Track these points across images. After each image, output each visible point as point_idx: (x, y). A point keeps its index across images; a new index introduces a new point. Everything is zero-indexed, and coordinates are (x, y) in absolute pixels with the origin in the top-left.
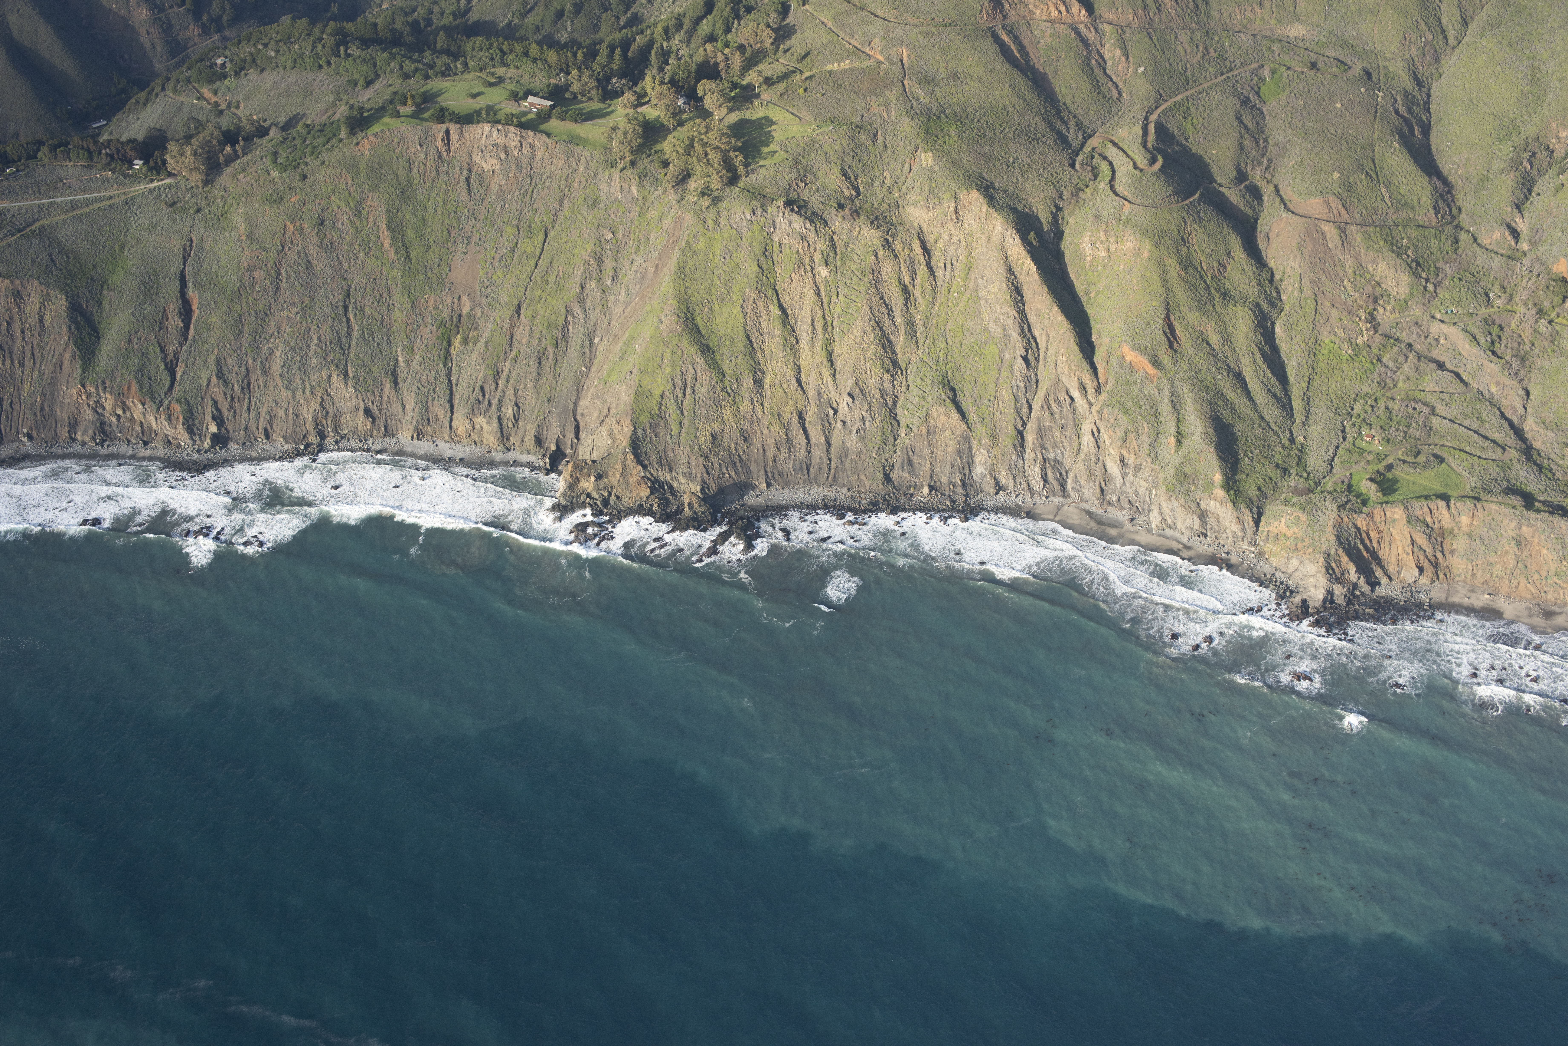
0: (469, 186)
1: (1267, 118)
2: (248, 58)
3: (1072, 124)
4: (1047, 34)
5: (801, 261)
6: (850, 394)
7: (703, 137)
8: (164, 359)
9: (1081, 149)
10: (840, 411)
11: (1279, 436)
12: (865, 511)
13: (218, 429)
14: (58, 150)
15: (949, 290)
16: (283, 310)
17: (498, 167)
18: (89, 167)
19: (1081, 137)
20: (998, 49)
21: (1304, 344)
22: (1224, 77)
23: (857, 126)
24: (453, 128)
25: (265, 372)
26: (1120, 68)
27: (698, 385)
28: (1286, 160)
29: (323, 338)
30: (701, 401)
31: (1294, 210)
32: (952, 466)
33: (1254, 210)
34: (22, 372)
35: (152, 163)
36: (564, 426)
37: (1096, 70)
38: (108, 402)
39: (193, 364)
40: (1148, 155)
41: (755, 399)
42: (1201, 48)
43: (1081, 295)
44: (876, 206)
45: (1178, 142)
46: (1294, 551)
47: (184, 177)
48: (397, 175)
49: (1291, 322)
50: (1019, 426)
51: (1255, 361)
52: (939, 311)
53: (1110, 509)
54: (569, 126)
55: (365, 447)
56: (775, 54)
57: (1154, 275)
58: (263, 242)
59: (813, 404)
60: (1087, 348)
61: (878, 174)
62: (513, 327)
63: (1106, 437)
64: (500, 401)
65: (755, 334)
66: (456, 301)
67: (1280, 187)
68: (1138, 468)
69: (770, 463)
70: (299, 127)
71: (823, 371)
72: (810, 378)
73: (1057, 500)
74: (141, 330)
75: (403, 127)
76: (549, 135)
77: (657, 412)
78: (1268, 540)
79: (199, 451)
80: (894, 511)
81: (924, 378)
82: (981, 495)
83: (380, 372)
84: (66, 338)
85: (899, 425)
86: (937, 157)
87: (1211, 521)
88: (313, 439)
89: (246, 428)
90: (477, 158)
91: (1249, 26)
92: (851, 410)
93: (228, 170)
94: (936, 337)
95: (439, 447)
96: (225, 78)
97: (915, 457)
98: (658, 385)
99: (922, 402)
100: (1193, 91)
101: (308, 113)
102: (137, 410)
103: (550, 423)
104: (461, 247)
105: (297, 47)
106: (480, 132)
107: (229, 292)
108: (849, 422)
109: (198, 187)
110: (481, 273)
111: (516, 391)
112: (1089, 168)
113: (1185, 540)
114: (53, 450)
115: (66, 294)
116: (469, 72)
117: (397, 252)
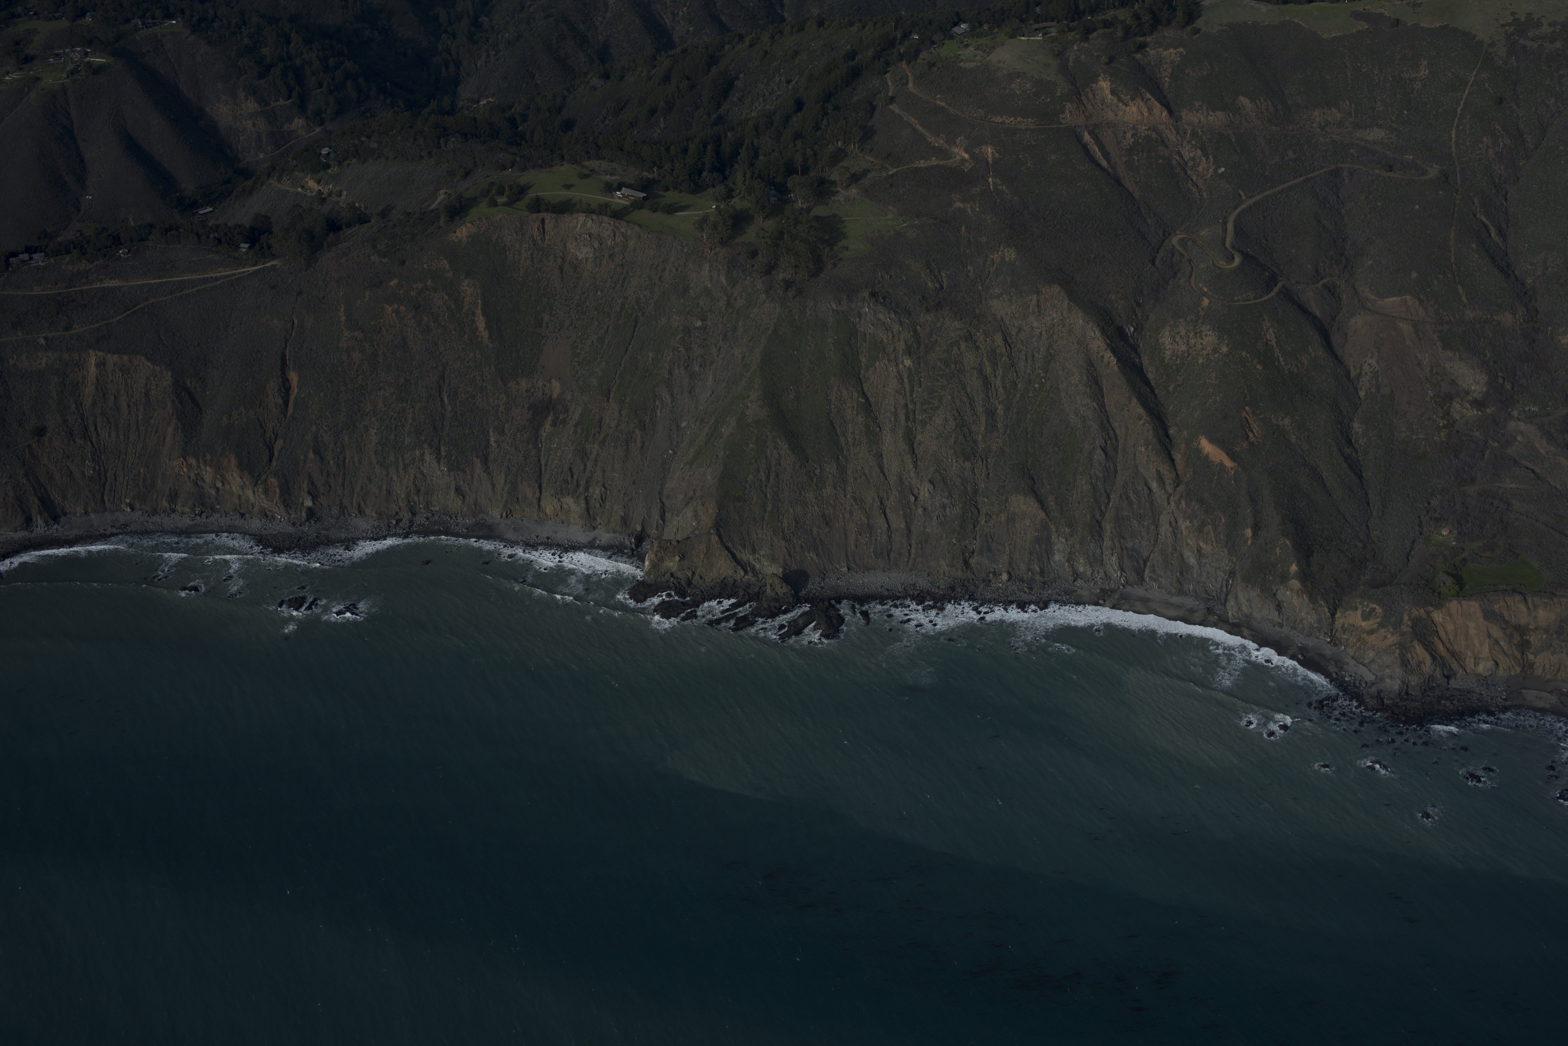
0: (562, 273)
1: (1346, 219)
2: (352, 149)
3: (1152, 222)
4: (1129, 135)
5: (885, 351)
6: (931, 482)
7: (792, 229)
8: (263, 435)
9: (1161, 246)
10: (921, 497)
11: (1355, 529)
12: (944, 598)
13: (314, 503)
14: (169, 234)
15: (1030, 382)
16: (379, 390)
17: (591, 255)
18: (198, 249)
19: (1161, 235)
20: (1081, 149)
21: (1381, 440)
22: (1304, 178)
23: (942, 221)
24: (549, 217)
25: (360, 450)
26: (1200, 168)
27: (782, 470)
28: (1364, 259)
29: (417, 418)
30: (784, 485)
31: (1371, 308)
32: (1031, 553)
34: (127, 444)
35: (257, 247)
36: (650, 507)
37: (1177, 171)
38: (208, 475)
39: (291, 440)
40: (1227, 254)
41: (838, 484)
42: (1281, 150)
44: (959, 298)
47: (288, 260)
48: (493, 262)
49: (1367, 417)
50: (1097, 516)
51: (1331, 456)
54: (659, 217)
56: (863, 151)
57: (1232, 370)
58: (362, 324)
59: (894, 490)
60: (1165, 442)
61: (961, 268)
62: (602, 410)
63: (1183, 528)
64: (588, 482)
65: (838, 421)
66: (547, 384)
67: (1358, 287)
68: (1215, 559)
69: (851, 547)
70: (400, 214)
71: (905, 458)
72: (892, 465)
73: (1134, 589)
74: (242, 406)
75: (500, 215)
76: (640, 225)
77: (741, 495)
78: (1344, 631)
79: (294, 524)
81: (1005, 467)
82: (1059, 582)
83: (471, 452)
84: (170, 412)
85: (979, 512)
86: (1020, 251)
87: (1288, 612)
88: (405, 515)
89: (341, 503)
90: (571, 246)
91: (1328, 129)
92: (932, 497)
93: (330, 254)
94: (1016, 427)
96: (329, 167)
97: (995, 544)
98: (743, 468)
99: (1002, 491)
102: (236, 483)
103: (636, 505)
104: (553, 332)
105: (399, 138)
106: (575, 221)
107: (328, 371)
108: (930, 508)
109: (300, 269)
110: (573, 357)
111: (604, 472)
112: (1169, 265)
114: (154, 520)
115: (172, 370)
116: (565, 164)
117: (490, 337)
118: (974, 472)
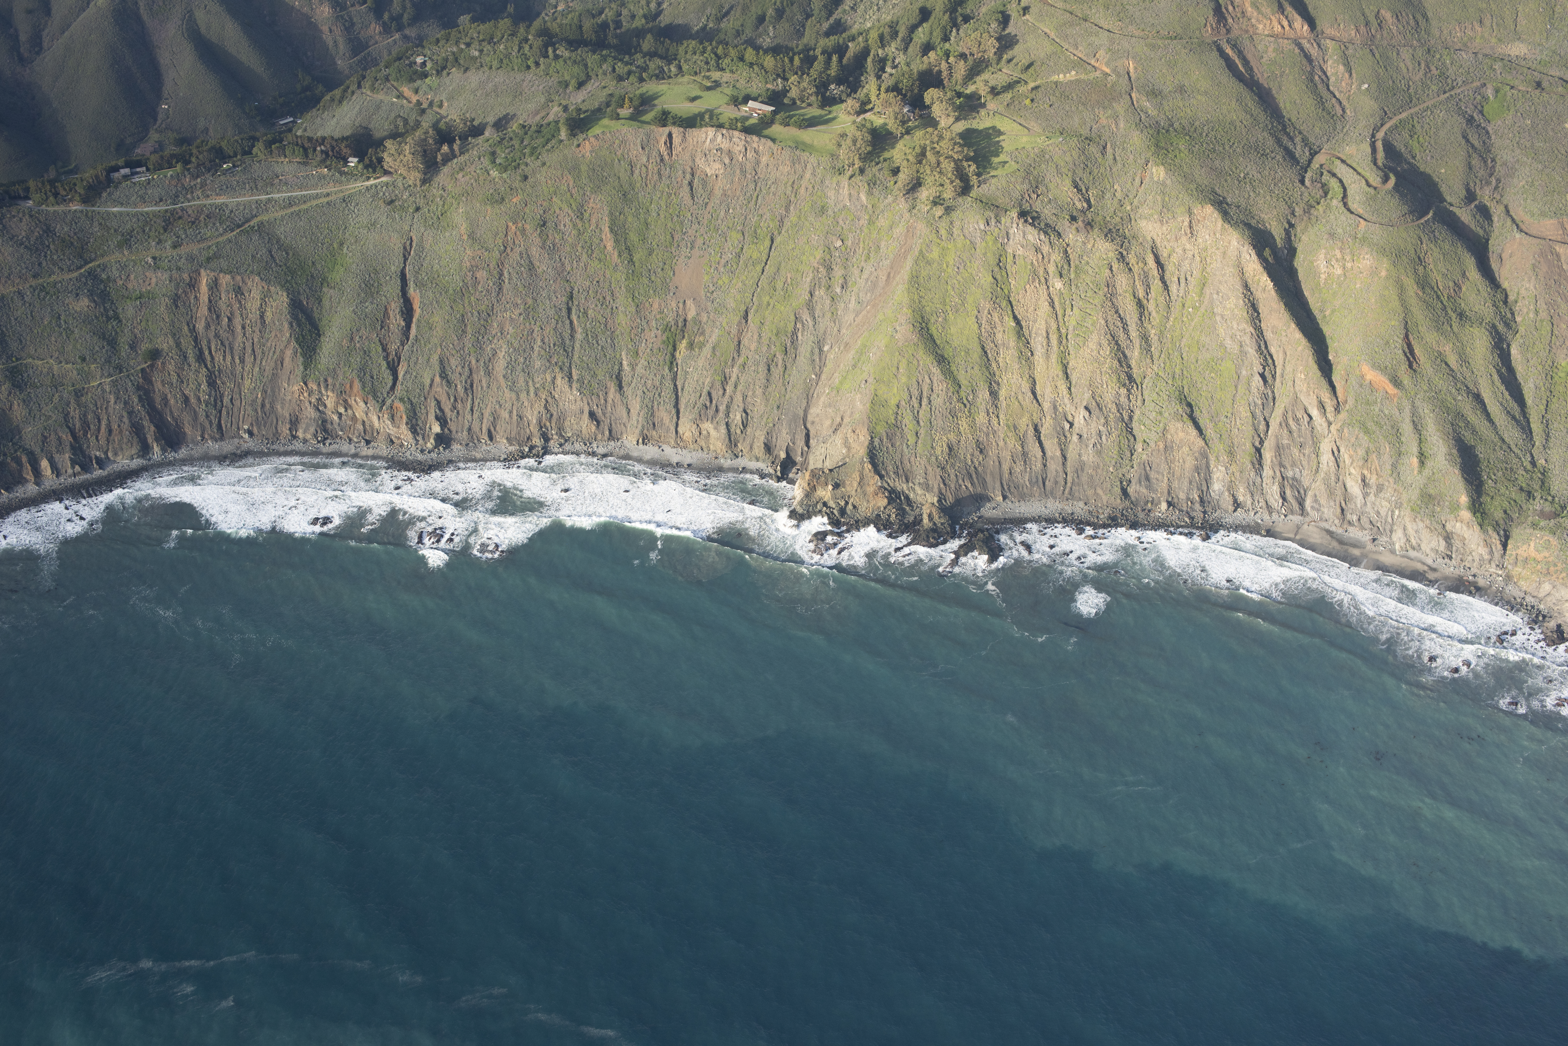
0: (692, 190)
1: (1493, 137)
2: (451, 58)
3: (1298, 139)
4: (1270, 49)
5: (1035, 273)
6: (1086, 408)
7: (935, 145)
8: (386, 358)
9: (1309, 165)
10: (1076, 425)
11: (1520, 459)
12: (1105, 526)
13: (442, 429)
14: (273, 146)
15: (1183, 305)
16: (506, 311)
17: (722, 171)
18: (305, 164)
19: (1308, 154)
20: (1224, 64)
21: (1541, 367)
22: (1447, 95)
23: (1086, 138)
24: (676, 132)
25: (488, 373)
26: (1343, 84)
27: (934, 396)
28: (1515, 180)
29: (546, 340)
30: (937, 411)
31: (1527, 231)
32: (1190, 483)
33: (1485, 231)
34: (243, 368)
35: (367, 161)
36: (795, 433)
37: (1320, 86)
38: (330, 400)
39: (415, 363)
40: (1381, 173)
41: (991, 411)
42: (1423, 65)
43: (1316, 312)
44: (1108, 219)
45: (1405, 160)
46: (1545, 575)
47: (401, 175)
48: (619, 178)
49: (1527, 344)
50: (1257, 444)
51: (1493, 382)
52: (1174, 326)
53: (1350, 529)
54: (793, 132)
55: (590, 450)
56: (998, 64)
57: (1392, 294)
58: (485, 242)
59: (1048, 418)
60: (1325, 367)
61: (1108, 187)
62: (740, 333)
63: (1346, 457)
64: (728, 407)
65: (989, 346)
66: (681, 305)
67: (1510, 208)
68: (1380, 488)
69: (1006, 475)
70: (514, 126)
71: (1059, 384)
72: (1045, 391)
73: (1296, 519)
74: (363, 328)
75: (625, 129)
76: (774, 140)
77: (893, 422)
78: (1516, 563)
79: (422, 451)
80: (1134, 526)
81: (1161, 393)
82: (1218, 512)
83: (604, 376)
84: (288, 335)
85: (1135, 439)
86: (1168, 170)
87: (1457, 543)
88: (537, 441)
89: (470, 429)
90: (700, 162)
91: (1469, 44)
92: (1088, 424)
93: (446, 170)
94: (1171, 352)
95: (665, 452)
96: (426, 77)
97: (1153, 473)
98: (894, 394)
99: (1159, 417)
100: (1417, 109)
101: (519, 113)
102: (359, 409)
103: (780, 431)
104: (685, 252)
105: (502, 47)
106: (704, 136)
107: (451, 291)
108: (1085, 436)
109: (415, 185)
110: (706, 278)
111: (745, 397)
112: (1319, 185)
113: (1429, 561)
114: (274, 447)
115: (287, 290)
116: (683, 76)
117: (619, 256)
118: (1129, 399)
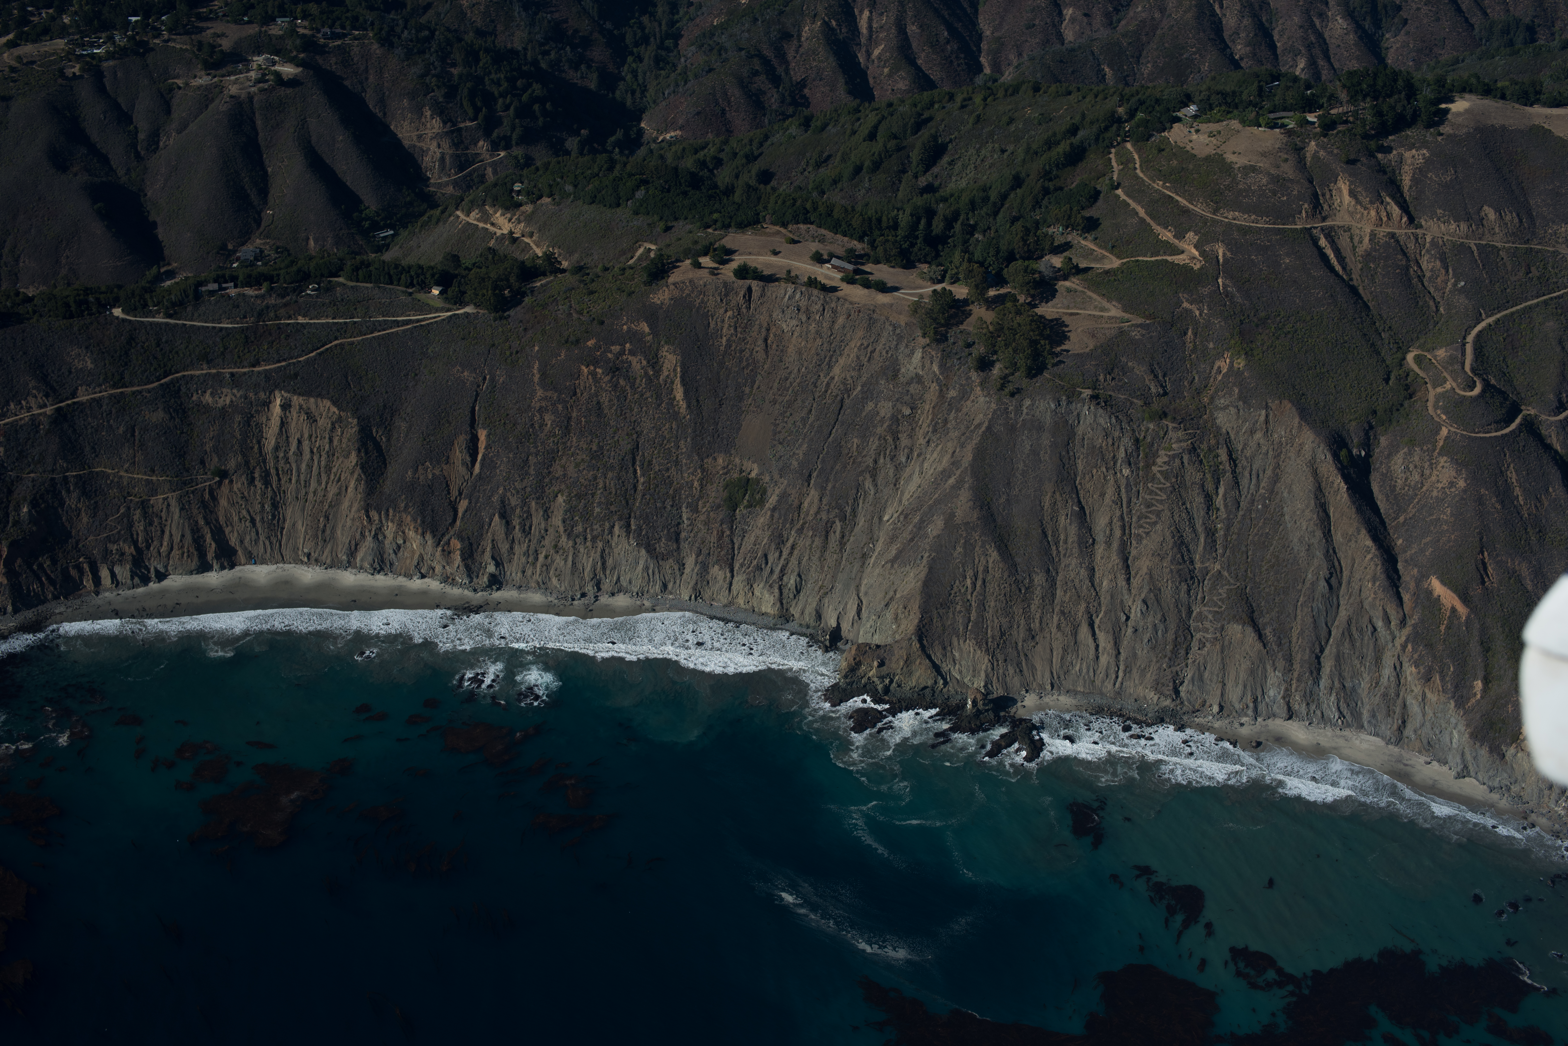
0: (766, 345)
2: (546, 189)
4: (1366, 240)
5: (1103, 457)
6: (1144, 601)
8: (448, 493)
10: (1132, 617)
13: (496, 569)
15: (1253, 502)
17: (798, 329)
18: (389, 290)
19: (1395, 352)
20: (1316, 253)
22: (1546, 298)
23: (1168, 322)
24: (756, 286)
25: (547, 516)
26: (1439, 280)
27: (990, 577)
29: (608, 487)
30: (991, 594)
32: (1245, 687)
35: (449, 291)
36: (847, 602)
37: (1414, 281)
38: (390, 530)
39: (477, 501)
40: (1466, 379)
42: (1523, 266)
43: (1386, 520)
44: (1183, 407)
48: (695, 328)
50: (1317, 651)
52: (1241, 522)
54: (874, 294)
57: (1469, 507)
58: (556, 383)
59: (1104, 607)
60: (1393, 576)
61: (1186, 374)
62: (801, 495)
63: (1409, 673)
64: (783, 570)
65: (1050, 530)
66: (745, 462)
68: (1441, 709)
69: (1057, 664)
71: (1118, 574)
72: (1104, 580)
74: (428, 461)
75: (704, 279)
77: (946, 601)
80: (1181, 727)
81: (1221, 592)
83: (662, 528)
84: (354, 462)
85: (1192, 638)
86: (1249, 361)
89: (524, 572)
90: (777, 318)
92: (1144, 618)
94: (1236, 549)
96: (521, 205)
97: (1207, 673)
98: (949, 573)
99: (1218, 616)
102: (417, 541)
103: (832, 599)
104: (754, 408)
106: (783, 292)
107: (518, 431)
108: (1141, 630)
110: (772, 436)
111: (800, 561)
115: (358, 417)
117: (689, 407)
118: (1189, 595)
